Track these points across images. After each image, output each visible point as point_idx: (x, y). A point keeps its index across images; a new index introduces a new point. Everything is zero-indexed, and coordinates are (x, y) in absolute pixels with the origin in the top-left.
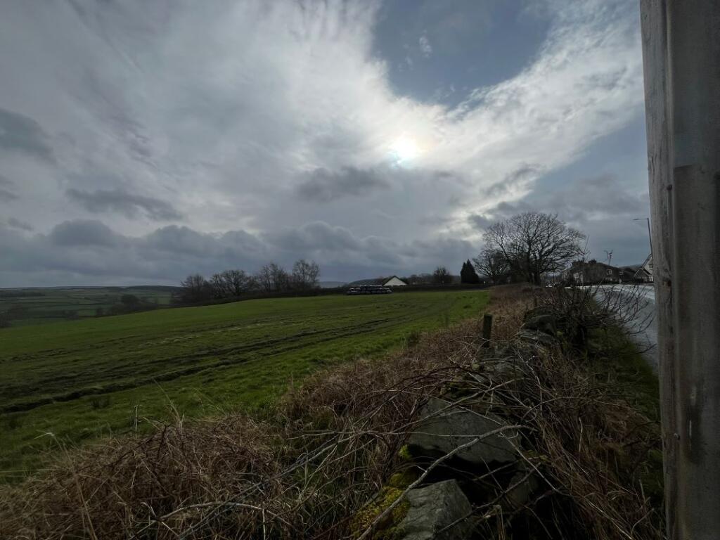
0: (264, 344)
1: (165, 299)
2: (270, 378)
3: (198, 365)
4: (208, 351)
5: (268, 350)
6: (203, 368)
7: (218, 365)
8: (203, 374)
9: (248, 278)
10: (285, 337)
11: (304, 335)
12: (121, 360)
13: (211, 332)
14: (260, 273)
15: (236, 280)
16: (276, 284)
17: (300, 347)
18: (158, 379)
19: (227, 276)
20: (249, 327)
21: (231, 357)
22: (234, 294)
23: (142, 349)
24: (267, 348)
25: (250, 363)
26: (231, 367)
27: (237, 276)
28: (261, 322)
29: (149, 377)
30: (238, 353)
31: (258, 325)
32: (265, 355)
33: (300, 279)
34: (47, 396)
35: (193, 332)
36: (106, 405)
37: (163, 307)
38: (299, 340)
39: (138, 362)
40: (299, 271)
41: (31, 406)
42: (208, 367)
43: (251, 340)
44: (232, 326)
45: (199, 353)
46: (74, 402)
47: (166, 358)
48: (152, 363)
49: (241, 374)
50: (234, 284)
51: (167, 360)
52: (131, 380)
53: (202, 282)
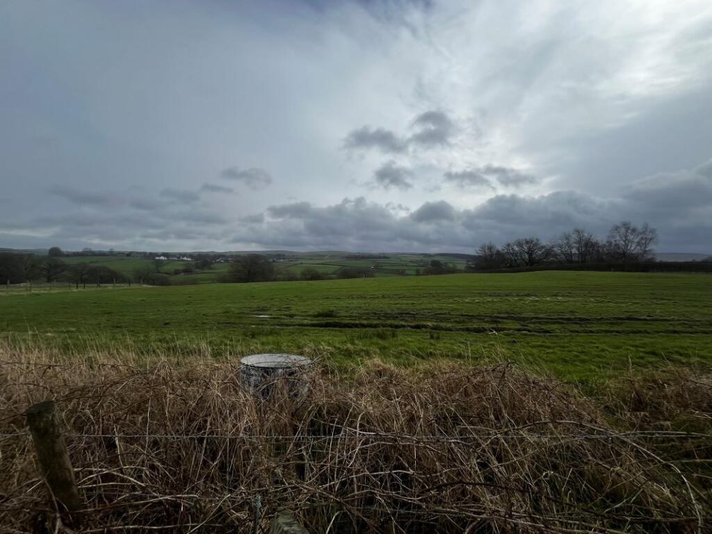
0: (569, 319)
1: (461, 265)
2: (583, 357)
3: (500, 326)
4: (506, 315)
5: (576, 327)
6: (504, 329)
7: (519, 330)
8: (507, 335)
9: (543, 247)
10: (599, 317)
11: (629, 319)
12: (439, 309)
13: (508, 298)
14: (560, 242)
15: (529, 249)
16: (581, 254)
17: (627, 333)
18: (468, 330)
19: (520, 244)
20: (548, 299)
21: (533, 326)
22: (527, 264)
23: (452, 303)
24: (575, 325)
25: (557, 336)
26: (534, 335)
27: (531, 245)
28: (563, 296)
29: (460, 326)
30: (540, 323)
31: (560, 298)
32: (572, 331)
33: (619, 248)
34: (403, 323)
35: (490, 296)
36: (438, 338)
37: (460, 271)
38: (622, 323)
39: (452, 313)
40: (618, 238)
41: (397, 327)
42: (510, 329)
43: (553, 312)
44: (528, 295)
45: (499, 315)
46: (419, 330)
47: (471, 314)
48: (462, 315)
49: (548, 344)
50: (528, 253)
51: (472, 316)
52: (449, 325)
53: (494, 251)
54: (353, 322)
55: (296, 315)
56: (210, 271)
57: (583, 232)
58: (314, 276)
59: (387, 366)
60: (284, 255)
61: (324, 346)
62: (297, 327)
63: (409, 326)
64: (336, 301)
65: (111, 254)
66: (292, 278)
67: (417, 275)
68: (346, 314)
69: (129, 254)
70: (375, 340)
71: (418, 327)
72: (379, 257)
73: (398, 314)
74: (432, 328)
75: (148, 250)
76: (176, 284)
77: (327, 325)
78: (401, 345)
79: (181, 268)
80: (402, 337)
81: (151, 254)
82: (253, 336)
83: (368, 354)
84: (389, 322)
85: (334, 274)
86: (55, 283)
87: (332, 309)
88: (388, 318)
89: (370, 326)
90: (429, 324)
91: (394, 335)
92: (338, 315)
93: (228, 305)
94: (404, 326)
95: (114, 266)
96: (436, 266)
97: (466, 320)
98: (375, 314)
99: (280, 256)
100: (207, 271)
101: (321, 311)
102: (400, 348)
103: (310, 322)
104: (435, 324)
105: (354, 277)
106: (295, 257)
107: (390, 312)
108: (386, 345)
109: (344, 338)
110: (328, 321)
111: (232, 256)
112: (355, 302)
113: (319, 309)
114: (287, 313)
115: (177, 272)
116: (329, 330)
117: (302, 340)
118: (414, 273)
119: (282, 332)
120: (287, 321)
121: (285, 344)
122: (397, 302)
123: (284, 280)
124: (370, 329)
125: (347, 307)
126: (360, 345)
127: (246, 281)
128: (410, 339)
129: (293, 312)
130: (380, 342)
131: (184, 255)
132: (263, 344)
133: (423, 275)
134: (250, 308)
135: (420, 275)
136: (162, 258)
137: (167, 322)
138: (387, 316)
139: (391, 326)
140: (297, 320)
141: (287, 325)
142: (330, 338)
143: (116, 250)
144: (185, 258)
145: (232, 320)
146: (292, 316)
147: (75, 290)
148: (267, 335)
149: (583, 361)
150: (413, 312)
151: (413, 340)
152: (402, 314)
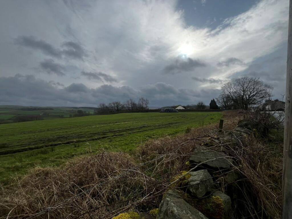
0: (128, 129)
1: (92, 112)
2: (132, 142)
3: (106, 136)
4: (109, 131)
5: (130, 132)
6: (108, 137)
7: (113, 136)
8: (108, 139)
9: (121, 105)
10: (136, 127)
11: (143, 127)
12: (80, 132)
13: (110, 124)
14: (126, 103)
15: (117, 105)
16: (132, 107)
17: (142, 131)
18: (93, 140)
19: (114, 104)
20: (123, 123)
21: (117, 134)
22: (117, 111)
23: (87, 129)
25: (124, 136)
26: (118, 137)
27: (118, 104)
28: (127, 122)
29: (89, 139)
30: (120, 132)
31: (126, 122)
32: (129, 133)
33: (141, 105)
34: (60, 142)
35: (103, 124)
36: (79, 146)
37: (91, 115)
38: (141, 129)
39: (86, 133)
40: (141, 102)
41: (56, 145)
43: (124, 128)
44: (116, 122)
45: (106, 131)
46: (68, 145)
47: (95, 132)
48: (91, 134)
49: (122, 140)
50: (116, 107)
51: (95, 133)
52: (85, 139)
53: (105, 106)
54: (23, 148)
57: (132, 100)
59: (45, 169)
63: (63, 143)
64: (10, 137)
68: (18, 144)
70: (39, 155)
71: (68, 143)
72: (47, 109)
74: (76, 142)
78: (57, 154)
80: (57, 150)
83: (32, 165)
84: (50, 143)
87: (4, 142)
88: (51, 141)
89: (37, 148)
90: (75, 140)
91: (53, 150)
92: (10, 146)
94: (60, 144)
96: (80, 113)
98: (41, 140)
102: (56, 156)
104: (78, 140)
105: (28, 121)
107: (52, 138)
109: (14, 160)
118: (69, 116)
122: (56, 132)
124: (36, 150)
125: (20, 139)
126: (27, 161)
130: (43, 156)
133: (73, 117)
138: (49, 140)
139: (51, 145)
149: (132, 143)
150: (66, 136)
151: (64, 150)
152: (59, 138)
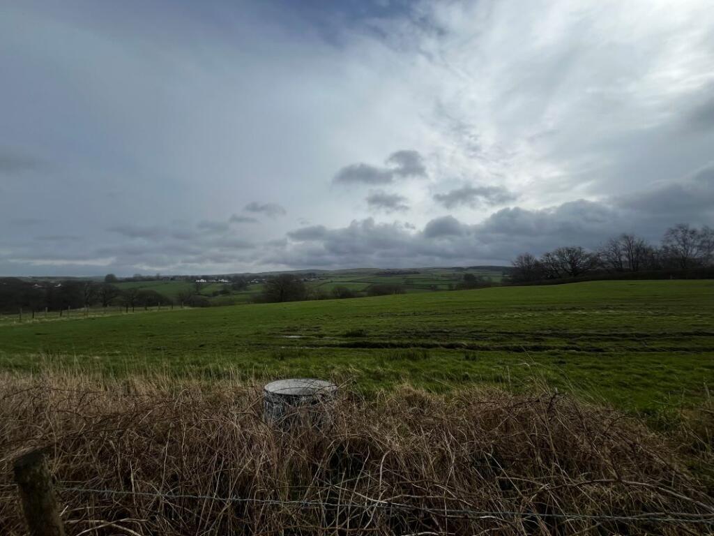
0: (624, 336)
1: (497, 278)
2: (646, 380)
3: (543, 344)
4: (550, 332)
5: (634, 345)
6: (549, 348)
7: (566, 349)
8: (552, 354)
9: (587, 256)
10: (661, 333)
11: (697, 334)
12: (475, 326)
13: (551, 312)
14: (606, 250)
15: (572, 257)
16: (632, 261)
17: (698, 351)
18: (507, 349)
19: (560, 254)
20: (597, 312)
21: (582, 343)
22: (570, 274)
23: (488, 320)
24: (630, 343)
25: (611, 356)
26: (582, 355)
27: (574, 254)
28: (614, 309)
29: (497, 345)
30: (589, 340)
31: (610, 311)
32: (630, 350)
33: (677, 253)
34: (436, 342)
35: (530, 310)
36: (474, 359)
37: (496, 285)
38: (690, 340)
39: (488, 330)
40: (675, 243)
41: (429, 346)
42: (555, 348)
43: (605, 328)
44: (574, 309)
45: (541, 332)
46: (453, 350)
47: (510, 331)
48: (500, 333)
49: (601, 365)
50: (570, 263)
51: (511, 333)
52: (486, 344)
53: (532, 262)
54: (382, 342)
55: (325, 335)
56: (246, 292)
57: (632, 238)
58: (344, 294)
59: (418, 392)
60: (314, 274)
61: (352, 369)
62: (326, 347)
63: (441, 345)
64: (366, 320)
65: (159, 279)
66: (323, 297)
67: (450, 290)
68: (376, 333)
69: (173, 278)
70: (406, 361)
71: (451, 346)
72: (410, 272)
73: (432, 332)
74: (467, 348)
75: (189, 273)
76: (215, 305)
77: (356, 346)
78: (433, 367)
79: (219, 290)
80: (435, 358)
81: (192, 277)
82: (282, 358)
83: (398, 377)
84: (421, 341)
85: (364, 291)
86: (108, 308)
87: (361, 328)
88: (420, 337)
89: (401, 346)
90: (464, 343)
91: (425, 356)
92: (367, 334)
93: (260, 326)
94: (436, 346)
95: (161, 290)
96: (470, 280)
97: (504, 338)
98: (406, 332)
99: (311, 274)
100: (244, 292)
101: (350, 331)
102: (433, 371)
103: (338, 342)
104: (471, 343)
105: (386, 293)
106: (325, 276)
107: (421, 330)
108: (417, 367)
109: (373, 360)
110: (357, 341)
111: (265, 277)
112: (384, 321)
113: (349, 329)
114: (316, 333)
115: (215, 294)
116: (359, 351)
117: (330, 362)
118: (446, 287)
119: (311, 353)
120: (316, 341)
121: (313, 366)
122: (428, 319)
123: (316, 299)
124: (401, 349)
125: (377, 326)
126: (390, 367)
127: (280, 300)
128: (443, 360)
129: (322, 332)
130: (411, 363)
131: (223, 277)
132: (291, 366)
133: (456, 289)
134: (281, 328)
135: (452, 290)
136: (202, 281)
137: (202, 343)
138: (418, 334)
139: (422, 346)
140: (326, 340)
141: (316, 346)
142: (359, 360)
143: (162, 275)
144: (223, 280)
145: (263, 342)
146: (321, 336)
147: (125, 313)
148: (295, 357)
149: (646, 385)
150: (445, 330)
151: (446, 361)
152: (434, 333)
